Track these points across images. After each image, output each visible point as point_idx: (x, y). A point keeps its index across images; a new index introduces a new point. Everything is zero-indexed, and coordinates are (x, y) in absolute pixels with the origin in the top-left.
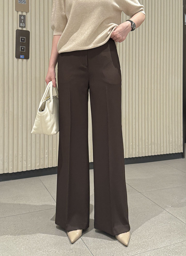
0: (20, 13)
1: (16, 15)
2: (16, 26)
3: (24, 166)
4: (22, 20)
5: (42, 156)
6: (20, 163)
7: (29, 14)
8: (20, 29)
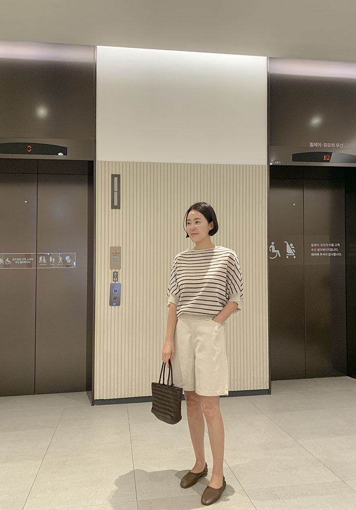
0: (114, 270)
1: (111, 272)
2: (111, 281)
3: (116, 394)
4: (115, 276)
5: (130, 388)
6: (112, 393)
7: (120, 270)
8: (114, 282)
